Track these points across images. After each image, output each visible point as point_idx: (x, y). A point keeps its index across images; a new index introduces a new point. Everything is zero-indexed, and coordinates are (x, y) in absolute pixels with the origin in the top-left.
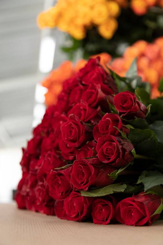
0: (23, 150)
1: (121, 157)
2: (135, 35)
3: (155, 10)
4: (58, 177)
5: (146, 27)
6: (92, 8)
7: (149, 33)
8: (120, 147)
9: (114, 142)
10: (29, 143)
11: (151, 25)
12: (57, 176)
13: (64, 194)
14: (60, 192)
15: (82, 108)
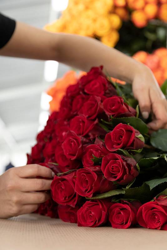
0: (28, 155)
1: (128, 173)
2: (135, 46)
3: (154, 22)
4: (62, 183)
5: (146, 39)
6: (95, 20)
7: (149, 44)
8: (125, 163)
9: (118, 159)
10: (33, 149)
11: (151, 36)
12: (60, 181)
13: (67, 198)
14: (63, 197)
15: (80, 120)
